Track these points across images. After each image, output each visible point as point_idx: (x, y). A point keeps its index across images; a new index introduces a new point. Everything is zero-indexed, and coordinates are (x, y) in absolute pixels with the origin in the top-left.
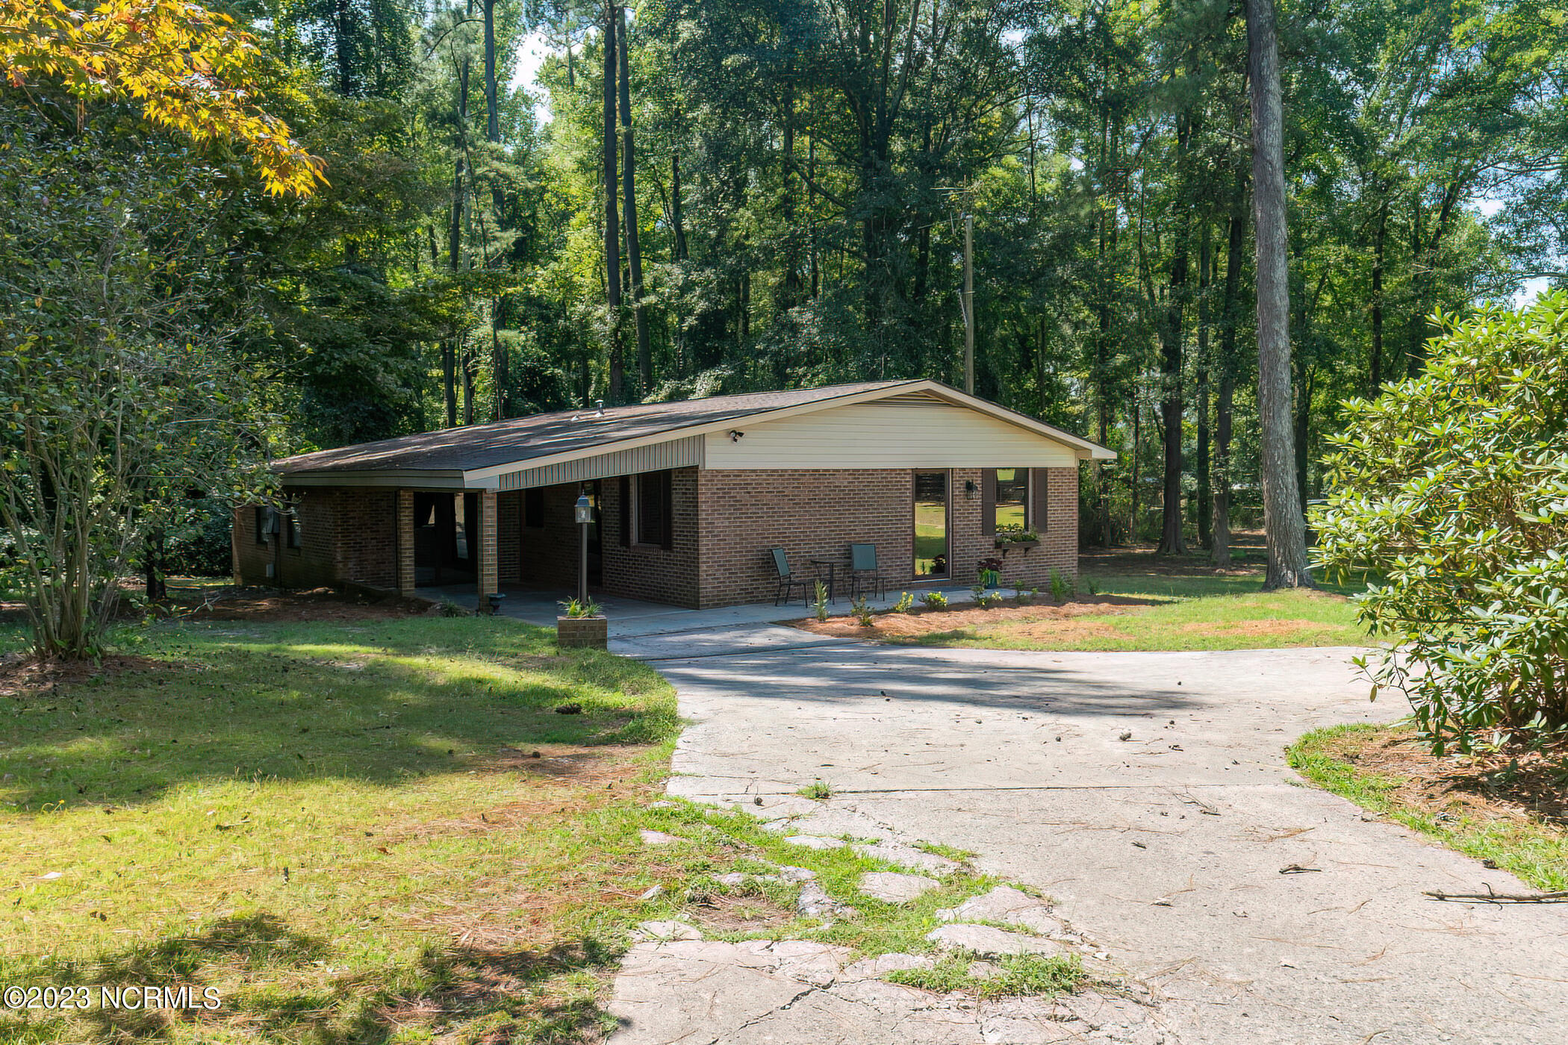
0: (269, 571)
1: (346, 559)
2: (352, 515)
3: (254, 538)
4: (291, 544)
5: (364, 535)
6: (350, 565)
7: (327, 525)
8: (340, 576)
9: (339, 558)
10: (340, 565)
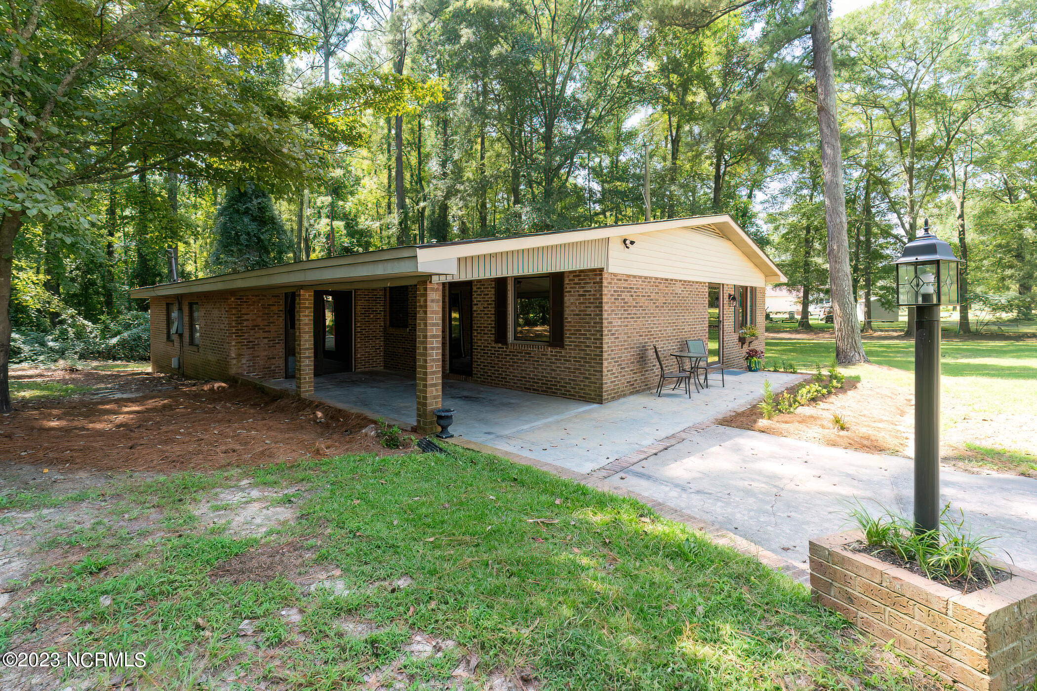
0: (174, 363)
1: (239, 355)
2: (245, 317)
3: (165, 336)
4: (192, 342)
5: (257, 335)
6: (244, 361)
7: (222, 326)
8: (233, 371)
9: (233, 355)
10: (234, 362)
